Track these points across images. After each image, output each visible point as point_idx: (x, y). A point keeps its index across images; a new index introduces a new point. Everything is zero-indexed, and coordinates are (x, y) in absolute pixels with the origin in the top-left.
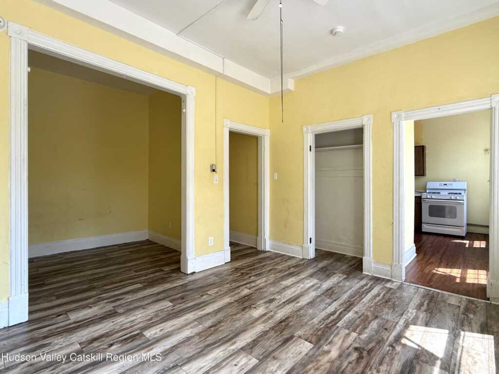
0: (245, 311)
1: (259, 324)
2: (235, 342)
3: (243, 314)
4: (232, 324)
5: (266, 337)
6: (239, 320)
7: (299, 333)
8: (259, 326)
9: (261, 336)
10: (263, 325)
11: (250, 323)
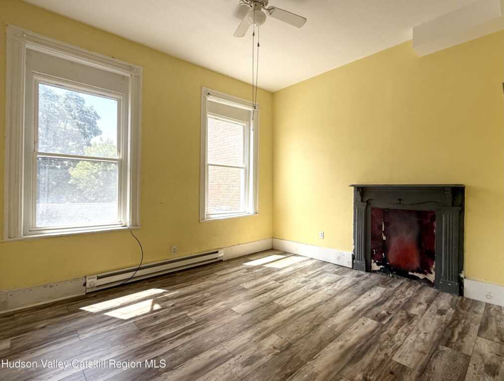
0: (287, 343)
1: (271, 326)
2: (291, 312)
3: (289, 338)
4: (298, 327)
5: (266, 315)
6: (293, 332)
7: (236, 317)
8: (271, 325)
9: (270, 316)
10: (267, 325)
11: (280, 328)
